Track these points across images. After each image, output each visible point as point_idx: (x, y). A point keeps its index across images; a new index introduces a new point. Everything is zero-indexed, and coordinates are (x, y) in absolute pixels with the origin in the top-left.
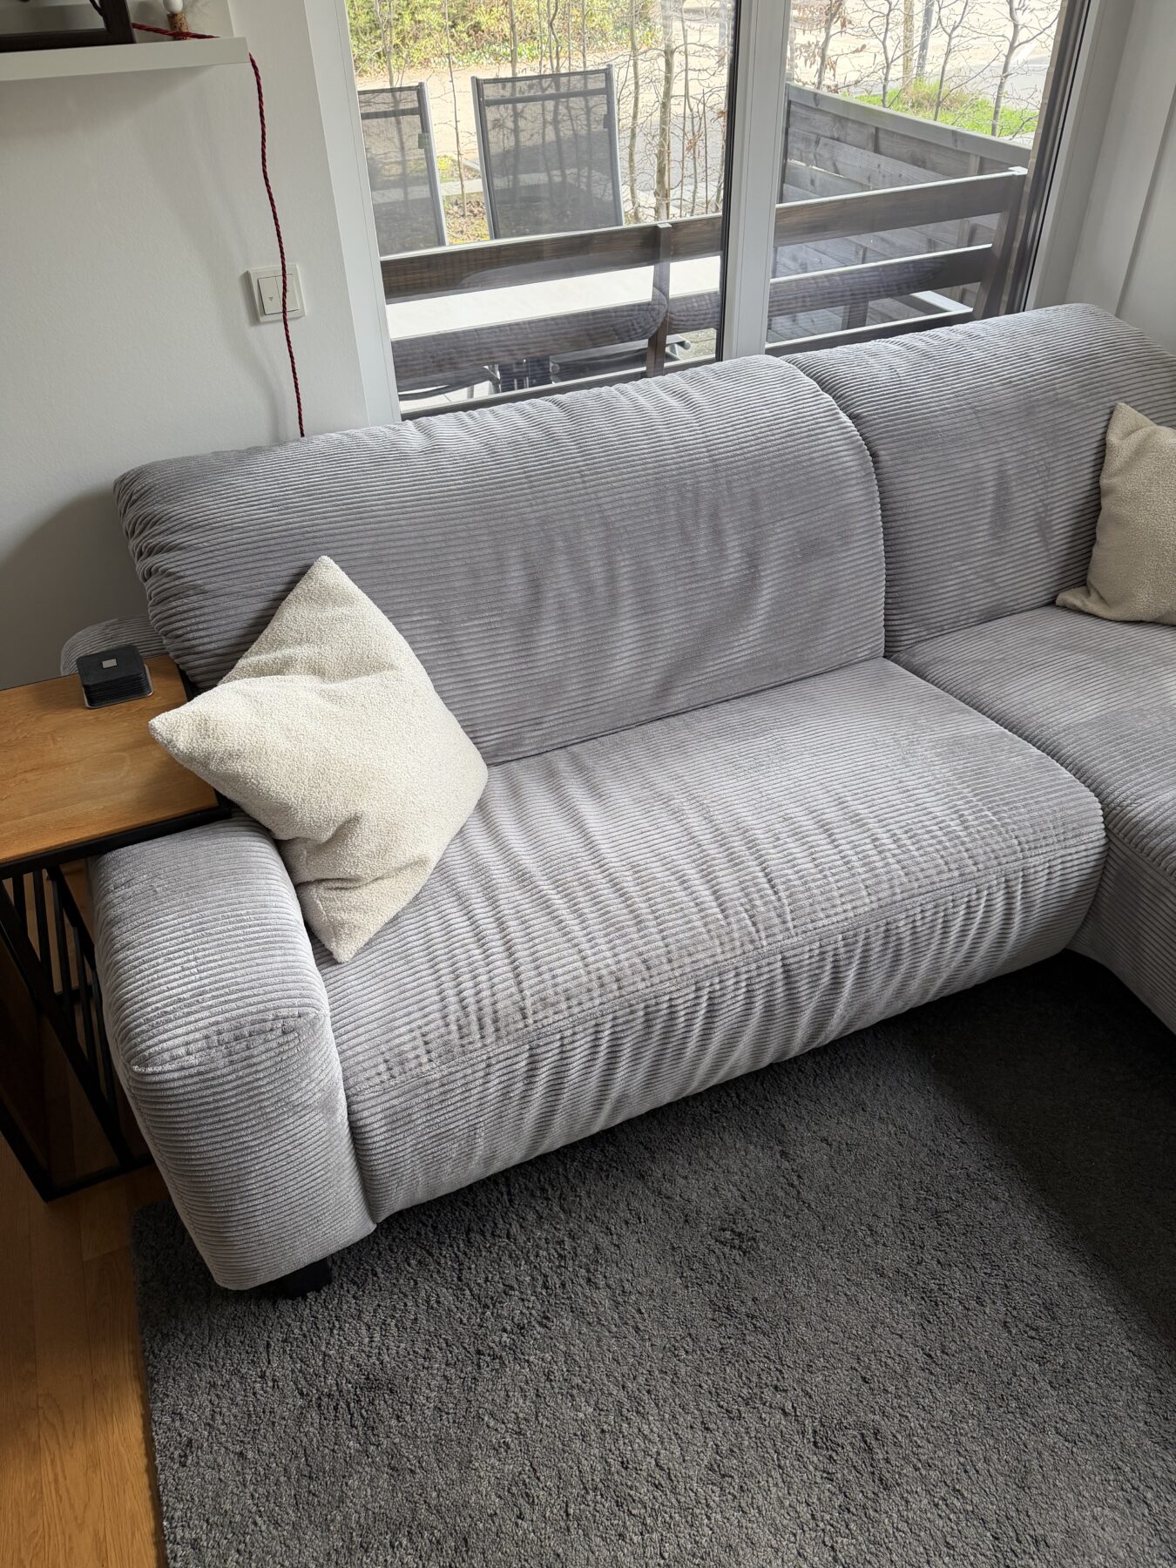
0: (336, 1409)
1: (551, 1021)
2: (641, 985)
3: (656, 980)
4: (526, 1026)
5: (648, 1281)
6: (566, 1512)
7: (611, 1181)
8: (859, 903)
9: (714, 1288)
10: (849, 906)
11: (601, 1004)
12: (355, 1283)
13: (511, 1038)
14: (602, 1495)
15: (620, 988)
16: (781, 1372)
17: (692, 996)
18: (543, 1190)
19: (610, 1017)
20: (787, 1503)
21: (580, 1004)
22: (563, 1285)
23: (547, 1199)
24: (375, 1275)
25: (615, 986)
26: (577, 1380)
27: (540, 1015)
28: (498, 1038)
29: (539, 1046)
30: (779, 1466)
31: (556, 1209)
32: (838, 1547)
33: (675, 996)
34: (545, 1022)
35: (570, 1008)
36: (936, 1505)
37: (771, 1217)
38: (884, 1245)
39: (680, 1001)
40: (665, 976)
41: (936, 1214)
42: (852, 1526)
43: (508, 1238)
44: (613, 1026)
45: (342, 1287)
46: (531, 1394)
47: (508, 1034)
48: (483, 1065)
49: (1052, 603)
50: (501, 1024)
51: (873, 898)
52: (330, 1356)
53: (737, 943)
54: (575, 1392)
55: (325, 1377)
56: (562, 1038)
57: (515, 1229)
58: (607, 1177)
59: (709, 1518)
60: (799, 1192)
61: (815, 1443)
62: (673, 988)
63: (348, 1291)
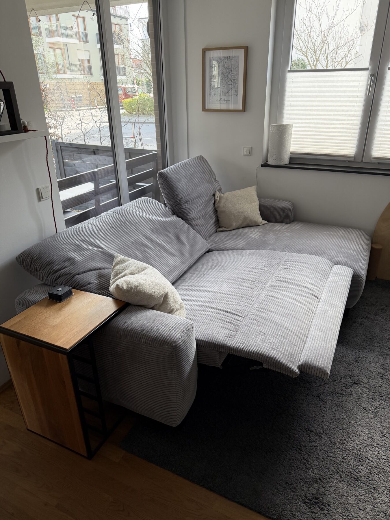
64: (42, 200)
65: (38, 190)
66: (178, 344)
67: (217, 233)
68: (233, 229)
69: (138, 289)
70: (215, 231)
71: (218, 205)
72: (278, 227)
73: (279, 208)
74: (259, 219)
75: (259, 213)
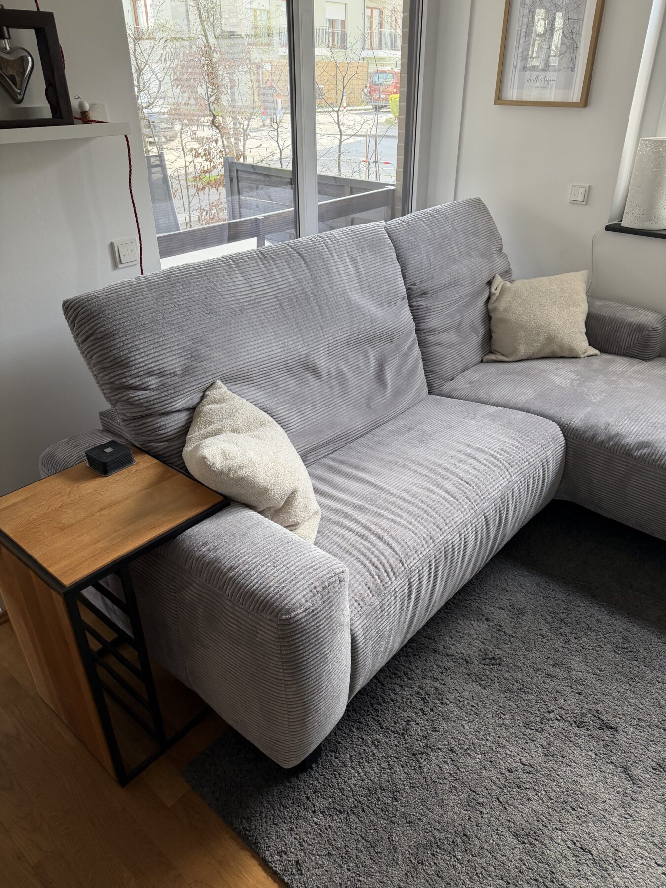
0: (363, 811)
1: (413, 563)
2: (441, 538)
3: (445, 534)
4: (405, 569)
5: (467, 693)
6: (499, 801)
9: (497, 684)
11: (429, 550)
12: (332, 751)
13: (401, 576)
14: (510, 788)
15: (433, 542)
16: (546, 705)
19: (433, 556)
20: (583, 754)
21: (421, 553)
22: (432, 710)
23: (399, 677)
24: (340, 743)
25: (431, 541)
26: (465, 747)
27: (409, 562)
28: (396, 577)
29: (412, 577)
30: (571, 742)
31: (406, 680)
32: (613, 761)
33: (454, 540)
34: (412, 565)
35: (418, 555)
36: (637, 729)
37: (500, 646)
38: (551, 640)
39: (456, 542)
41: (562, 620)
42: (613, 751)
43: (392, 701)
44: (435, 561)
45: (327, 756)
46: (450, 761)
47: (399, 574)
48: (393, 593)
50: (395, 570)
52: (343, 789)
54: (468, 752)
55: (348, 800)
56: (419, 571)
57: (393, 696)
59: (559, 775)
60: (504, 632)
61: (578, 727)
63: (331, 756)
64: (120, 266)
65: (112, 245)
66: (295, 616)
67: (483, 365)
68: (517, 359)
69: (242, 473)
70: (479, 359)
71: (494, 305)
72: (620, 364)
73: (630, 324)
74: (581, 343)
75: (584, 329)
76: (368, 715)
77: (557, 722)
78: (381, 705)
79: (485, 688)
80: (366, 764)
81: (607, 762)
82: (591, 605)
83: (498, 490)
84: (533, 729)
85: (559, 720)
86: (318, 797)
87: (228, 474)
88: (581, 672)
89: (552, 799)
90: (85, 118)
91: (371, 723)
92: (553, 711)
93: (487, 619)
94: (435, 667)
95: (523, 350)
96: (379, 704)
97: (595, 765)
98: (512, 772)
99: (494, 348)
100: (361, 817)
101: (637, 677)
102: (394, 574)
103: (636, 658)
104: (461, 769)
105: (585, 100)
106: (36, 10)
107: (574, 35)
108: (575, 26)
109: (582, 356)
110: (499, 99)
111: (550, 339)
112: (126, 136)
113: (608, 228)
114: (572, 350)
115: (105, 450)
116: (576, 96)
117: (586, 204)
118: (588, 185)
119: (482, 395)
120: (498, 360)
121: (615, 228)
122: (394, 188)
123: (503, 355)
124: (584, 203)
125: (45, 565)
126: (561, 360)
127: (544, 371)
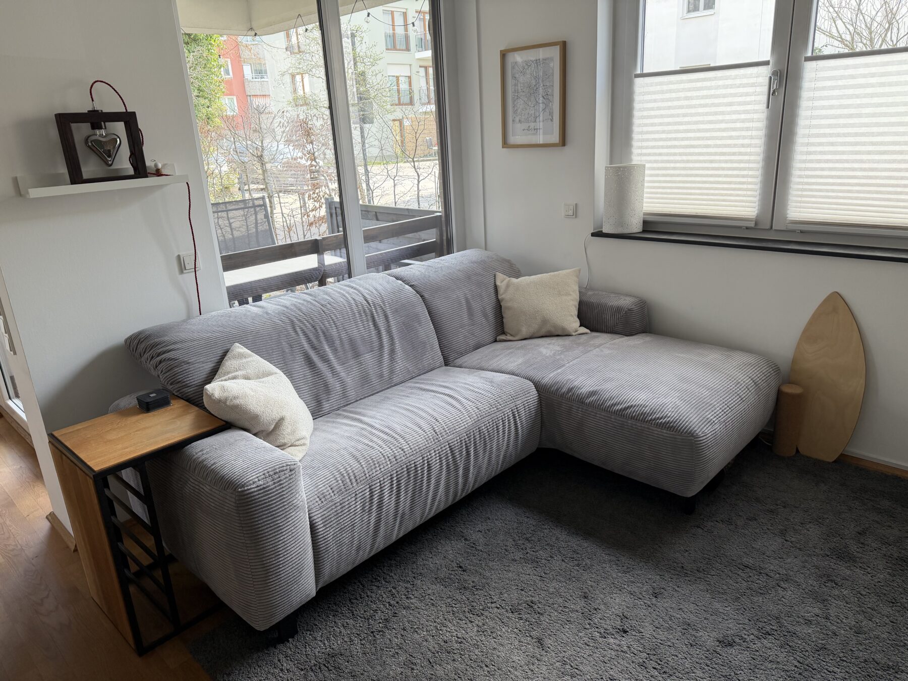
0: (320, 668)
1: (375, 474)
2: (403, 458)
3: (408, 455)
4: (366, 478)
5: (430, 591)
6: (430, 662)
7: (402, 568)
8: (468, 422)
9: (456, 584)
10: (465, 423)
11: (391, 466)
12: (308, 630)
13: (362, 483)
14: (441, 653)
15: (396, 460)
16: (491, 598)
17: (421, 461)
18: (376, 579)
19: (395, 471)
20: (509, 631)
21: (384, 467)
22: (398, 603)
23: (379, 581)
24: (316, 625)
25: (394, 460)
26: (415, 627)
27: (371, 473)
28: (357, 483)
29: (372, 485)
30: (502, 622)
31: (384, 583)
32: (532, 635)
33: (416, 461)
34: (373, 475)
35: (380, 469)
36: (560, 613)
37: (469, 558)
38: (513, 553)
39: (418, 463)
40: (411, 454)
41: (527, 539)
42: (534, 628)
43: (368, 597)
44: (397, 476)
45: (303, 633)
46: (399, 636)
47: (361, 481)
48: (354, 495)
49: (496, 341)
50: (358, 478)
51: (472, 419)
52: (309, 654)
53: (432, 440)
54: (417, 630)
55: (310, 661)
56: (380, 481)
57: (369, 593)
58: (400, 567)
59: (483, 644)
60: (476, 548)
61: (512, 612)
62: (415, 458)
63: (306, 634)
65: (179, 257)
66: (248, 490)
67: (495, 344)
69: (237, 402)
70: (493, 339)
73: (612, 307)
76: (345, 607)
77: (496, 609)
78: (357, 600)
79: (446, 587)
80: (333, 638)
81: (527, 636)
82: (555, 528)
83: (463, 427)
84: (474, 614)
85: (498, 608)
86: (287, 660)
87: (225, 403)
88: (529, 575)
89: (472, 660)
90: (158, 173)
91: (345, 612)
92: (495, 602)
93: (466, 540)
94: (410, 573)
95: (525, 331)
96: (356, 599)
97: (516, 638)
98: (447, 643)
99: (505, 330)
100: (317, 673)
101: (575, 577)
102: (356, 480)
103: (578, 565)
104: (407, 642)
105: (563, 142)
106: (125, 111)
107: (549, 96)
108: (549, 90)
109: (574, 334)
110: (505, 144)
111: (545, 321)
112: (187, 183)
113: (593, 235)
114: (563, 329)
115: (151, 395)
116: (555, 138)
117: (576, 217)
118: (575, 203)
119: (484, 364)
120: (507, 339)
121: (598, 234)
122: (441, 214)
123: (511, 335)
124: (574, 217)
125: (86, 461)
126: (555, 338)
127: (538, 345)
